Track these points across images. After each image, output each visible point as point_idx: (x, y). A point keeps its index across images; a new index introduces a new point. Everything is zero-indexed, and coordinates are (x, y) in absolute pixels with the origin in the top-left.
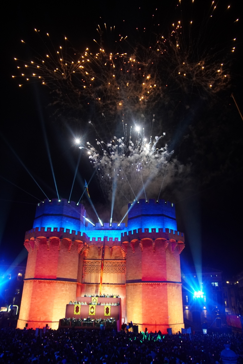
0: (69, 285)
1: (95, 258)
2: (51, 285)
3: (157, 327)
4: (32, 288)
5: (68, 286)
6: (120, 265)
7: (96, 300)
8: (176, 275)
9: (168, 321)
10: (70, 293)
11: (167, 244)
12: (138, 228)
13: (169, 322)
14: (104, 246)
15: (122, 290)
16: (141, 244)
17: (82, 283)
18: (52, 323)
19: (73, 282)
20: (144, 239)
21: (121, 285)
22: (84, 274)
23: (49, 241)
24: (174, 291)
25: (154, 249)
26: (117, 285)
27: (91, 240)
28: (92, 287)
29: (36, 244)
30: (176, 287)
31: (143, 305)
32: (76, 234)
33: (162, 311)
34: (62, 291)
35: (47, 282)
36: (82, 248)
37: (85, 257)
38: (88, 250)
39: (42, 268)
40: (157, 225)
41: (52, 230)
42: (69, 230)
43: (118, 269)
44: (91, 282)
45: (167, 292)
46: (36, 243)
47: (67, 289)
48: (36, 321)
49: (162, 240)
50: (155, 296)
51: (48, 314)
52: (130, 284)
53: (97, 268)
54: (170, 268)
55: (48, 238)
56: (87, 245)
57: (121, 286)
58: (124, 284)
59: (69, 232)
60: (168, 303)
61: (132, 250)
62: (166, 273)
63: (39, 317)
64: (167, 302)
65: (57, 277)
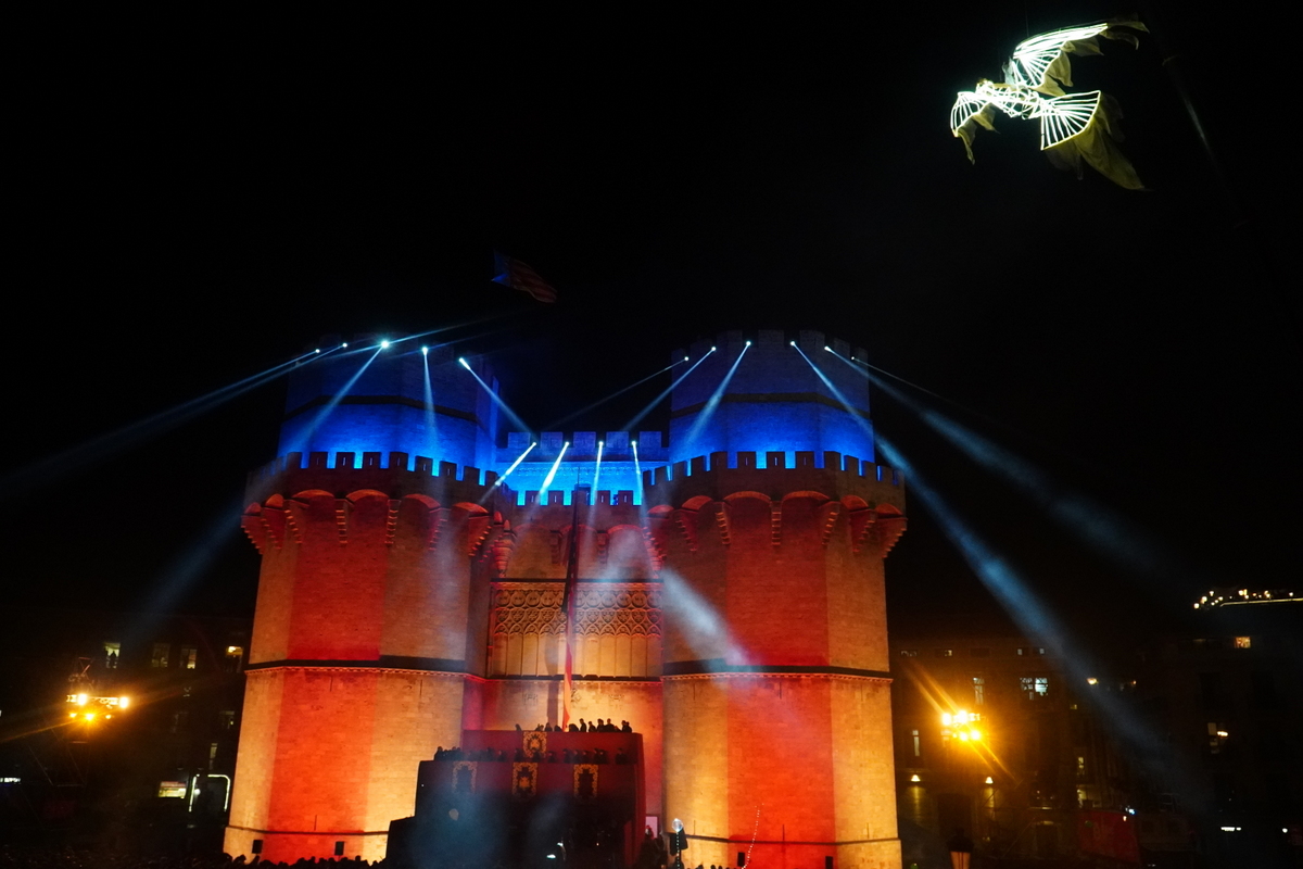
0: (431, 685)
1: (539, 577)
2: (356, 685)
3: (789, 850)
4: (278, 701)
5: (426, 688)
6: (638, 603)
7: (540, 741)
8: (866, 644)
9: (834, 827)
10: (437, 716)
11: (832, 517)
12: (713, 450)
13: (837, 834)
14: (574, 525)
15: (649, 702)
16: (723, 517)
17: (486, 678)
18: (366, 837)
19: (449, 674)
20: (738, 495)
21: (642, 683)
22: (496, 639)
23: (345, 505)
24: (859, 707)
25: (775, 535)
26: (629, 683)
27: (521, 501)
28: (526, 692)
29: (291, 520)
30: (868, 690)
31: (730, 764)
32: (460, 476)
33: (809, 788)
34: (406, 707)
35: (341, 674)
36: (485, 536)
37: (500, 572)
38: (508, 541)
39: (320, 616)
40: (788, 439)
41: (358, 464)
42: (431, 460)
43: (631, 617)
44: (524, 674)
45: (829, 711)
46: (290, 517)
47: (425, 700)
48: (297, 830)
49: (810, 499)
50: (780, 725)
51: (347, 801)
52: (679, 677)
53: (547, 617)
54: (842, 613)
55: (341, 494)
56: (503, 523)
57: (645, 689)
58: (657, 679)
59: (430, 468)
60: (834, 755)
61: (688, 541)
62: (826, 632)
63: (309, 818)
64: (830, 752)
65: (383, 652)
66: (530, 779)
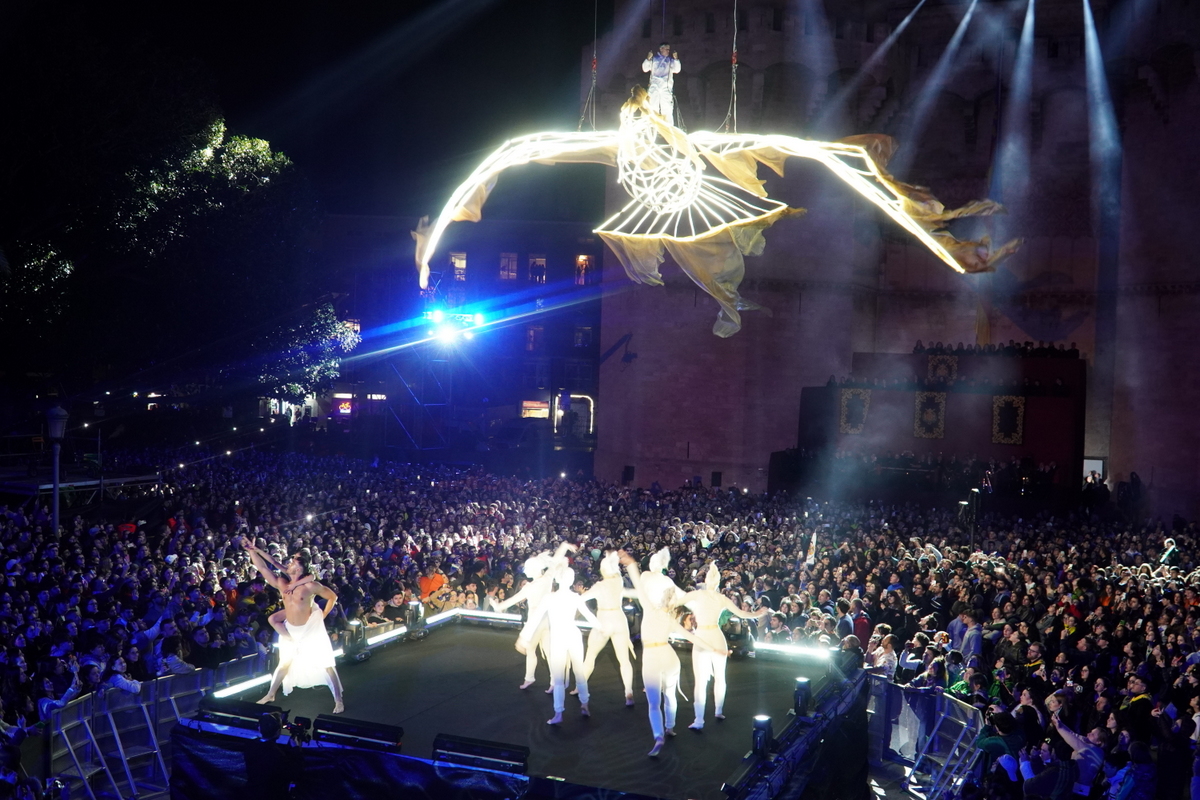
0: (812, 298)
5: (806, 302)
7: (950, 368)
10: (819, 335)
17: (878, 289)
34: (783, 326)
47: (805, 316)
48: (669, 457)
51: (721, 429)
63: (681, 443)
66: (937, 411)
